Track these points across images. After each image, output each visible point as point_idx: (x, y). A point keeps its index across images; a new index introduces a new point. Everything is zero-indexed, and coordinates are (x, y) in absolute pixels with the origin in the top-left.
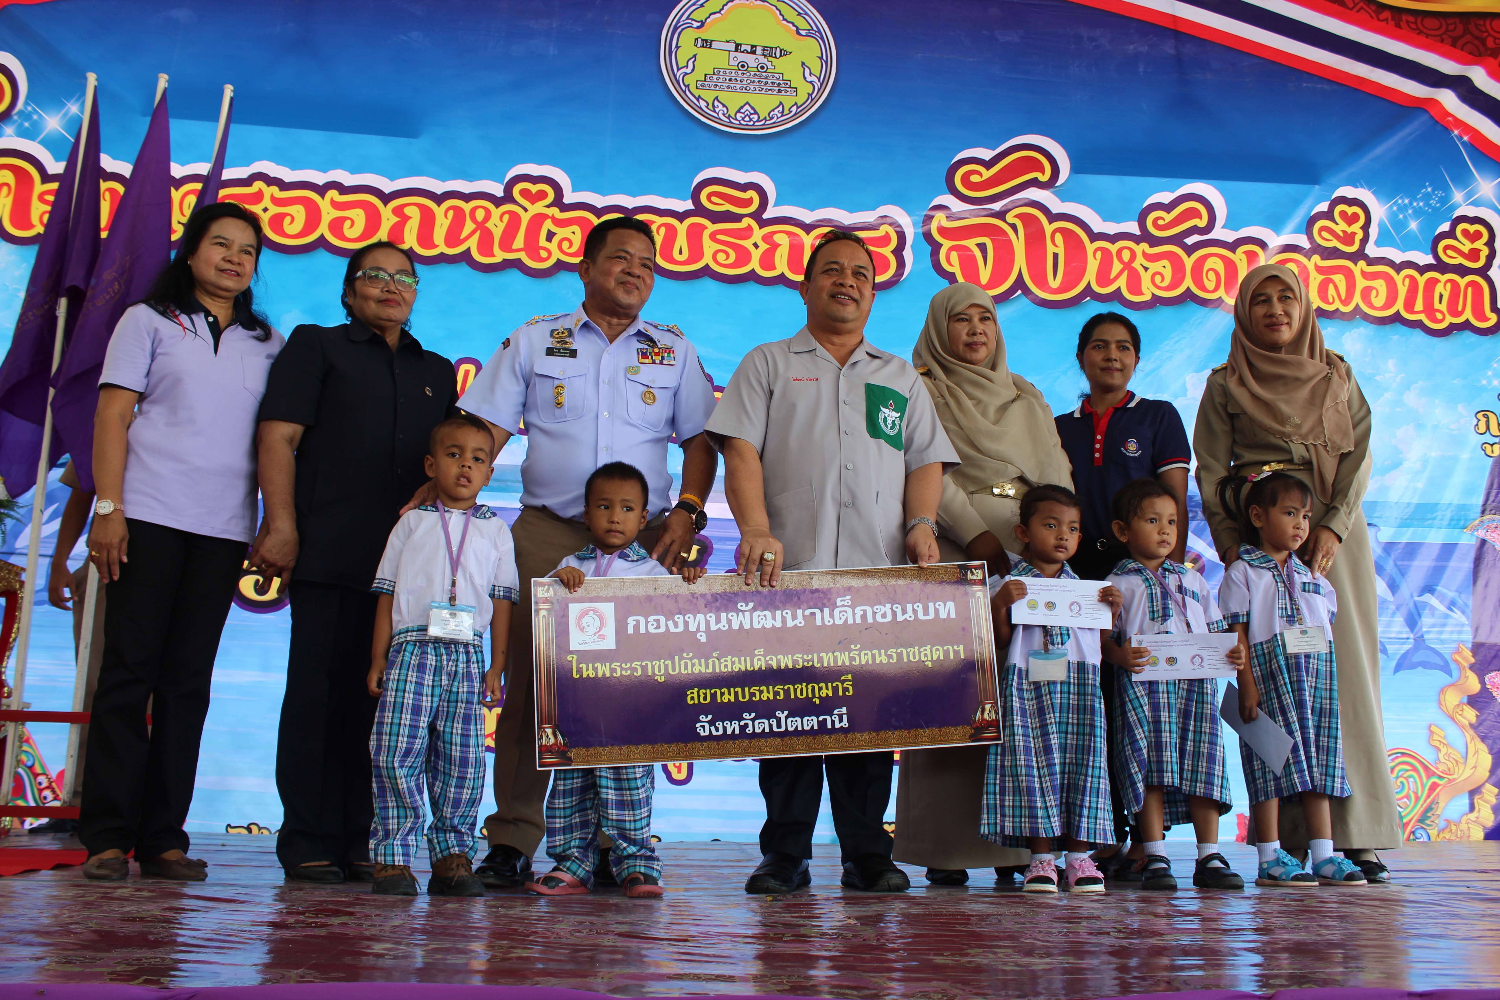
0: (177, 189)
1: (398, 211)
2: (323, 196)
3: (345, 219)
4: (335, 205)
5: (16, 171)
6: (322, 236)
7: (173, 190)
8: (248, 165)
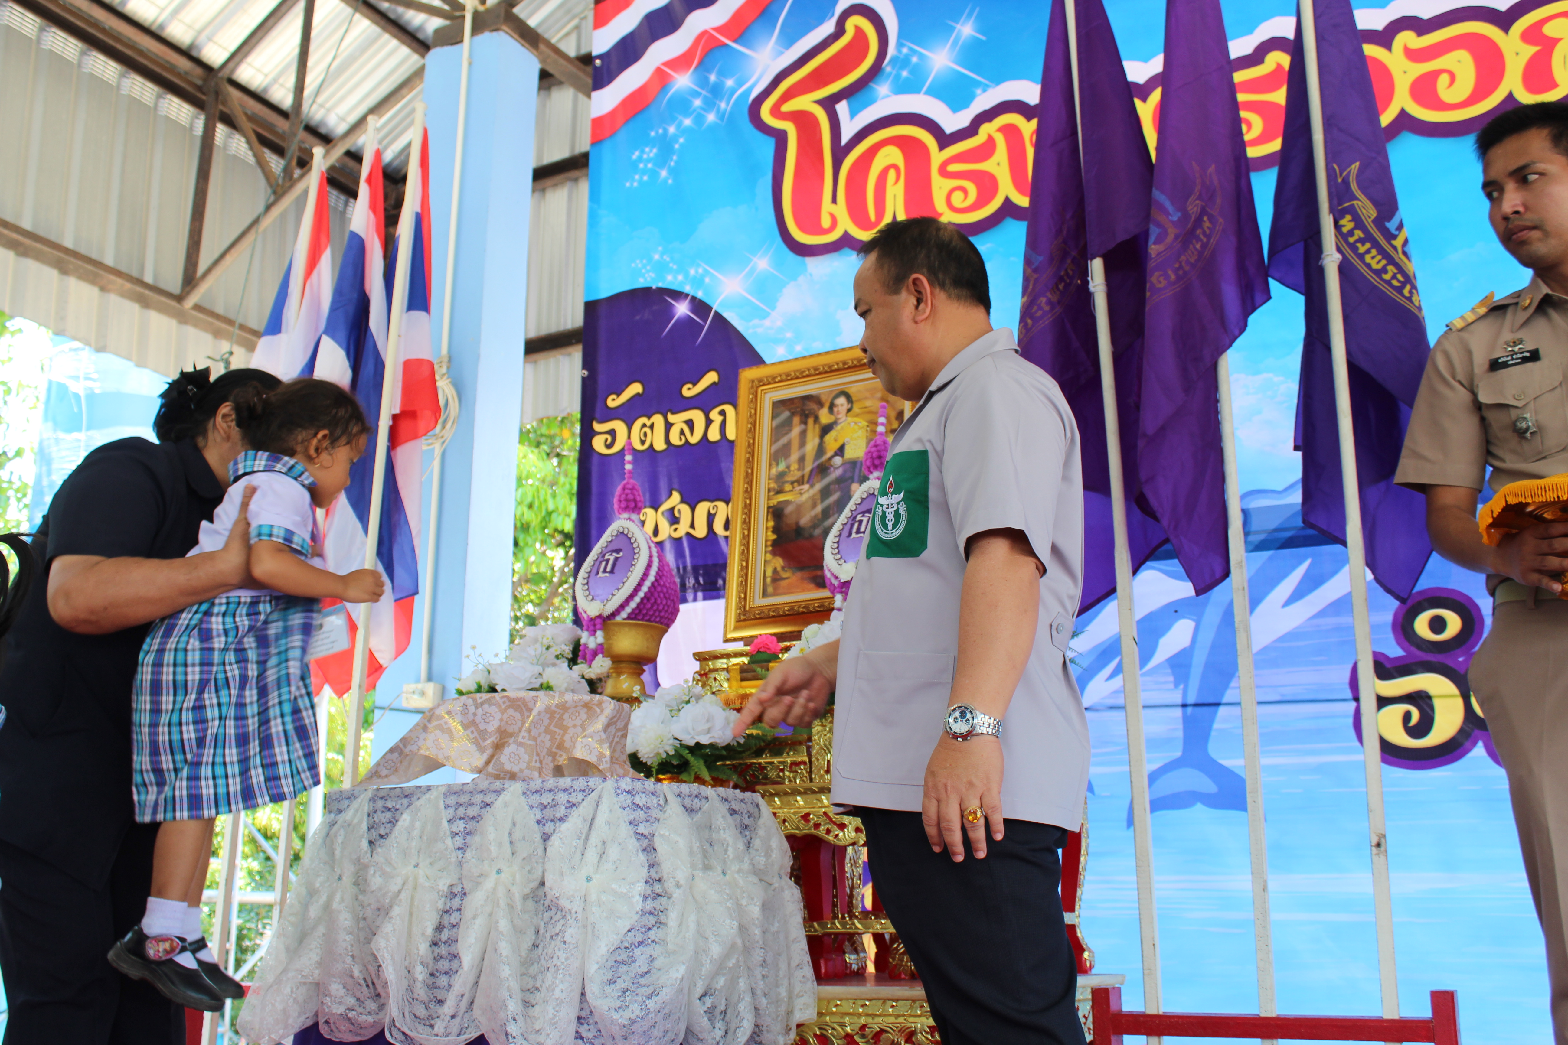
0: (1144, 99)
1: (1532, 35)
2: (1388, 46)
3: (1436, 74)
4: (1413, 55)
5: (900, 142)
6: (1403, 113)
7: (1137, 102)
8: (1250, 32)
